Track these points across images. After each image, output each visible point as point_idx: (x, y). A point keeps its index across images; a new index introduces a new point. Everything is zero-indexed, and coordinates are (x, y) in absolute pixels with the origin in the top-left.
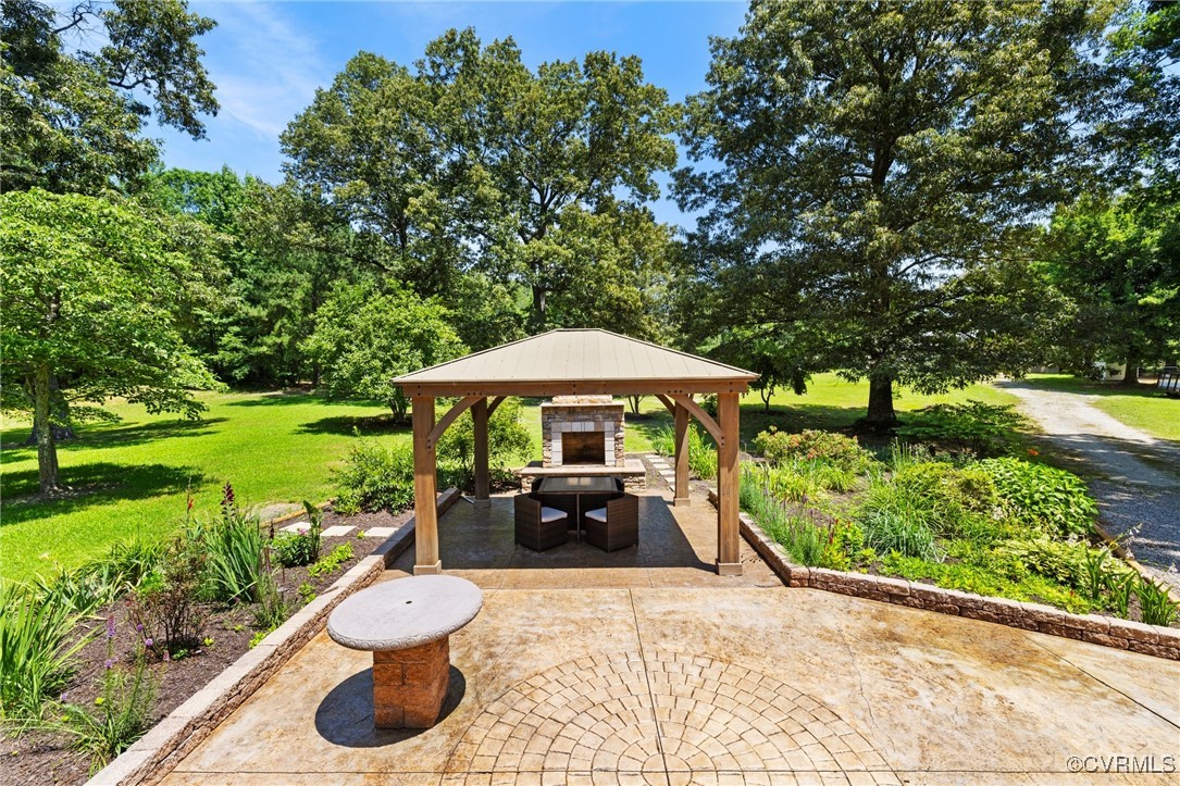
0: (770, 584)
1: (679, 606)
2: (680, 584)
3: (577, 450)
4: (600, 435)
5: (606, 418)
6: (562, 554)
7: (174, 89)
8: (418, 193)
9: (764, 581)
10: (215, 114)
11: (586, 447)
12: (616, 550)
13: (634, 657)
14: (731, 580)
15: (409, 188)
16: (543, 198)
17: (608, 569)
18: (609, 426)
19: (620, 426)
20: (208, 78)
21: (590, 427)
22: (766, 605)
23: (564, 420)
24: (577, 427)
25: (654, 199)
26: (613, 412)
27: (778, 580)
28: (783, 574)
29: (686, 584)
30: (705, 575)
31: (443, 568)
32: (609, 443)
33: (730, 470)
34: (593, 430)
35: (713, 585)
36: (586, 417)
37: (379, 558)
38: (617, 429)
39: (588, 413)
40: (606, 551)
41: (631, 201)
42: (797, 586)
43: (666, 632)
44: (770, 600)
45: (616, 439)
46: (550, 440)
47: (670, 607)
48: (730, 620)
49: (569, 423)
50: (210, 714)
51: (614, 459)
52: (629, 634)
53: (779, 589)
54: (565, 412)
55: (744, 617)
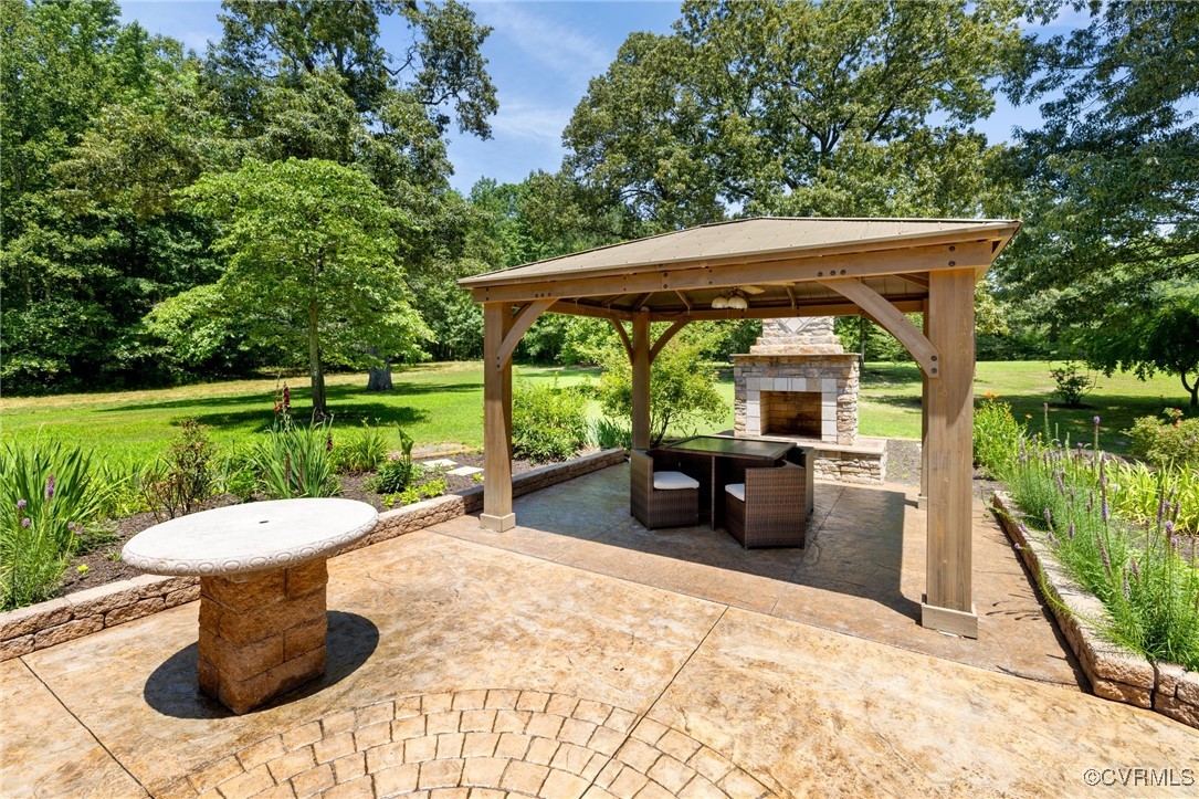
0: (1040, 673)
1: (794, 659)
2: (828, 623)
3: (789, 419)
4: (816, 397)
5: (825, 373)
6: (680, 538)
7: (469, 99)
8: (668, 155)
9: (1026, 663)
10: (495, 113)
11: (801, 417)
12: (757, 547)
13: (620, 722)
14: (945, 642)
15: (661, 150)
16: (824, 145)
17: (721, 571)
18: (827, 385)
19: (845, 385)
20: (492, 83)
21: (800, 385)
22: (996, 715)
23: (764, 374)
24: (781, 385)
25: (986, 114)
26: (835, 365)
27: (1068, 672)
28: (1084, 662)
29: (841, 625)
30: (891, 619)
31: (517, 524)
32: (828, 410)
33: (950, 422)
34: (804, 390)
35: (894, 641)
36: (794, 371)
37: (458, 498)
38: (841, 389)
39: (797, 366)
40: (743, 546)
41: (950, 125)
42: (1116, 699)
43: (722, 698)
44: (1017, 709)
45: (840, 404)
46: (744, 401)
47: (772, 655)
48: (881, 721)
49: (771, 379)
50: (102, 608)
51: (835, 432)
52: (654, 678)
53: (1059, 690)
54: (765, 364)
55: (922, 723)
